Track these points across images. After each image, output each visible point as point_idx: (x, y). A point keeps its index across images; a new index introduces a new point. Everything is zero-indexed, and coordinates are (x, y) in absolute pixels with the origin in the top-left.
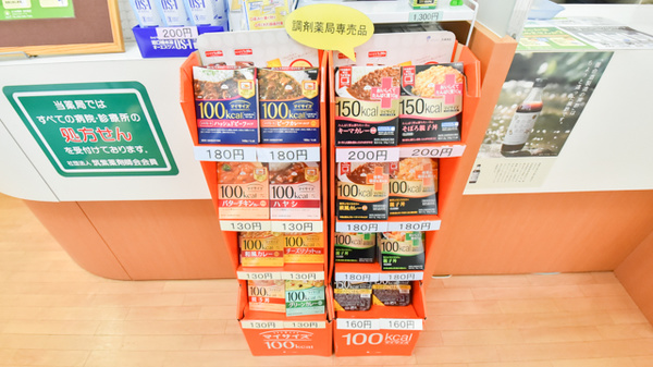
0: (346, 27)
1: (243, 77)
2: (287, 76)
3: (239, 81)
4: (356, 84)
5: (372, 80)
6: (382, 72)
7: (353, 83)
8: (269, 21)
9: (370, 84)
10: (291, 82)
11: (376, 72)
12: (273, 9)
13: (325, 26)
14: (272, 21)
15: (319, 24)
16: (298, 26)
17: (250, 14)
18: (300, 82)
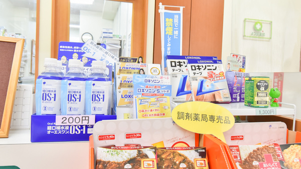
0: (216, 118)
1: (146, 156)
2: (180, 155)
3: (142, 160)
4: (246, 160)
5: (257, 156)
6: (262, 149)
7: (243, 160)
8: (154, 113)
9: (256, 160)
10: (185, 160)
11: (258, 149)
12: (158, 105)
13: (200, 117)
14: (157, 113)
15: (196, 115)
16: (181, 116)
17: (139, 107)
18: (192, 160)
